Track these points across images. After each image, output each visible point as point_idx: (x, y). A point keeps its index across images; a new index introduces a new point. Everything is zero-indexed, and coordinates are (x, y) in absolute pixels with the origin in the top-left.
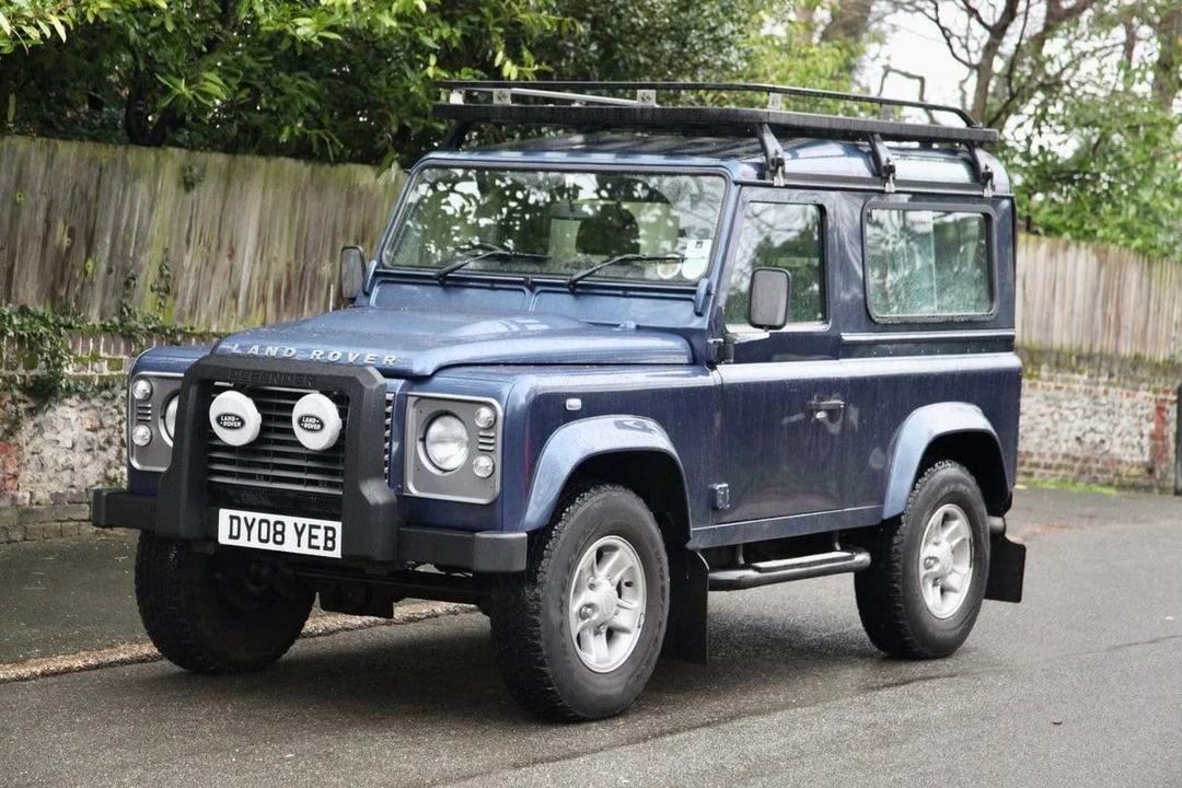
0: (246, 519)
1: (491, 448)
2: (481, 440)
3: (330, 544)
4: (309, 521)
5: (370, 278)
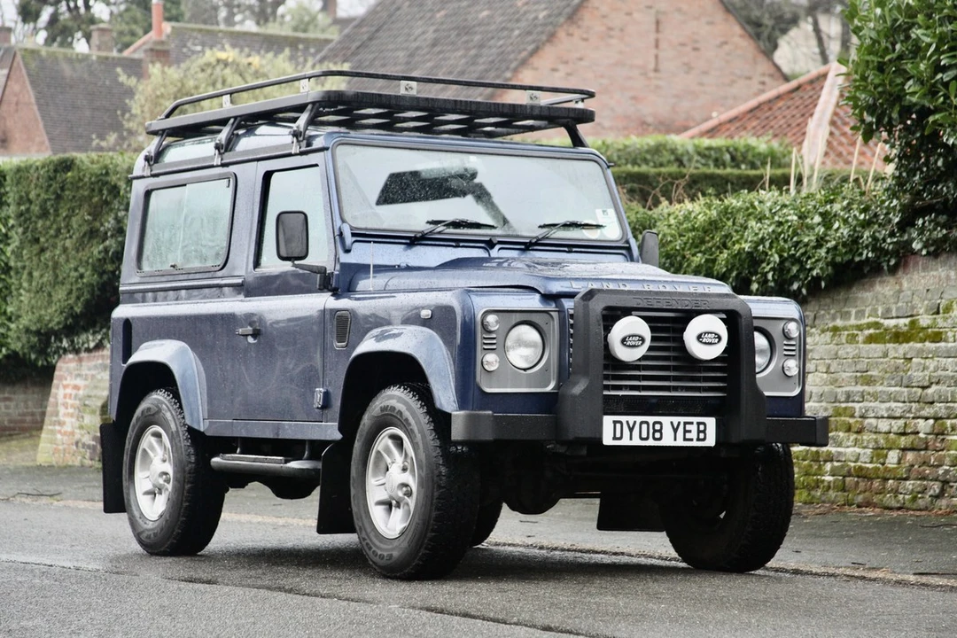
0: (627, 422)
1: (793, 353)
2: (785, 348)
3: (702, 436)
4: (683, 419)
5: (349, 239)
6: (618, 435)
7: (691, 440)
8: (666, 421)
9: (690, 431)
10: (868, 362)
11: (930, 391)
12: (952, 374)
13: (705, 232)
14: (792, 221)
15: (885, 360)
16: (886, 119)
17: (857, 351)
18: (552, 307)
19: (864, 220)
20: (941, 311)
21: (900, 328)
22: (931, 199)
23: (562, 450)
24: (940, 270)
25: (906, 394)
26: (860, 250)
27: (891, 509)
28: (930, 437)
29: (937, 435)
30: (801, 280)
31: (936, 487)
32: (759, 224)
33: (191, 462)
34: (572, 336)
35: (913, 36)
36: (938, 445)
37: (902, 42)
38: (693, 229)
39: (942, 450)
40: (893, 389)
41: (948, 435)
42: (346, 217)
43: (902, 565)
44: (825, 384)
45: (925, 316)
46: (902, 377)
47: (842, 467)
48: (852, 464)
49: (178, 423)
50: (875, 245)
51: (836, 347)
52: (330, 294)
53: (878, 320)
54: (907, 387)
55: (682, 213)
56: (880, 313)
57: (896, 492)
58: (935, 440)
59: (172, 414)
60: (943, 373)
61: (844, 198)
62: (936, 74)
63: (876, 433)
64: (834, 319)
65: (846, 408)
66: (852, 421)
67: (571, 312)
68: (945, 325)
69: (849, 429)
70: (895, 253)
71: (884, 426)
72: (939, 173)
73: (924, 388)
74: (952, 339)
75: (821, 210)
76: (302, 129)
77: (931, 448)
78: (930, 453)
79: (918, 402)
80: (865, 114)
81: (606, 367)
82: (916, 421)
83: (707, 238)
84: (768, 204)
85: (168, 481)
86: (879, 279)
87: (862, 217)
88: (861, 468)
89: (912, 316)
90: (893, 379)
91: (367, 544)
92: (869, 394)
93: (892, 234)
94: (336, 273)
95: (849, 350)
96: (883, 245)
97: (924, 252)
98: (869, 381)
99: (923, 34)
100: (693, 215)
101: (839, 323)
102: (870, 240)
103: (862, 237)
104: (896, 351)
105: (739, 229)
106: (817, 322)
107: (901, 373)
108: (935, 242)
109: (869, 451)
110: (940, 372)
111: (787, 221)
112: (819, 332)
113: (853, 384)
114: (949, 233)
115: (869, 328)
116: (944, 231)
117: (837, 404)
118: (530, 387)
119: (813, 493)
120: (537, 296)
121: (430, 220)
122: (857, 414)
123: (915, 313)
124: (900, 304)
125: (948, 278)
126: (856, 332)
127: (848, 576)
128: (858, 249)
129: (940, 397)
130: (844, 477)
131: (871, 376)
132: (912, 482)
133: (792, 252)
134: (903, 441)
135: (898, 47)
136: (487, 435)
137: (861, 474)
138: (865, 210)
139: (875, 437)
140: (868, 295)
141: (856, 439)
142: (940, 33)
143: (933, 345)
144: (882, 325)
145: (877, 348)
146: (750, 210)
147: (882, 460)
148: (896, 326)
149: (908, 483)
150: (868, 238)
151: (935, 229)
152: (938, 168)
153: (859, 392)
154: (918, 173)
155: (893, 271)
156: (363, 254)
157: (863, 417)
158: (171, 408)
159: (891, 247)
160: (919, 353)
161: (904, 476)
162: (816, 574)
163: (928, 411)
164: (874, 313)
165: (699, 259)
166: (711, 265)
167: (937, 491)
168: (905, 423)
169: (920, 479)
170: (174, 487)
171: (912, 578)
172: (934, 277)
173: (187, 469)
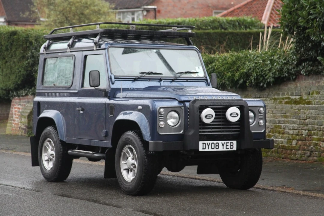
0: (207, 143)
1: (262, 118)
2: (259, 116)
3: (232, 147)
4: (226, 142)
5: (113, 79)
6: (204, 148)
7: (228, 148)
8: (220, 142)
9: (228, 146)
10: (286, 111)
11: (306, 121)
12: (314, 116)
13: (231, 65)
14: (260, 62)
15: (291, 110)
16: (292, 30)
17: (282, 107)
18: (182, 105)
19: (285, 63)
20: (310, 94)
21: (297, 99)
22: (307, 56)
23: (185, 153)
24: (310, 80)
25: (298, 121)
26: (283, 73)
27: (293, 160)
28: (307, 136)
29: (309, 136)
30: (263, 82)
31: (308, 153)
32: (249, 63)
33: (61, 151)
34: (189, 115)
35: (301, 2)
36: (309, 139)
37: (297, 4)
38: (227, 64)
39: (311, 141)
40: (294, 120)
41: (312, 136)
42: (113, 72)
43: (298, 186)
44: (272, 117)
45: (305, 96)
46: (297, 116)
47: (277, 145)
48: (281, 144)
49: (56, 138)
50: (289, 71)
51: (275, 105)
52: (107, 98)
53: (289, 96)
54: (299, 119)
55: (223, 57)
56: (290, 94)
57: (295, 154)
58: (308, 138)
59: (54, 135)
60: (311, 115)
61: (278, 54)
62: (309, 16)
63: (288, 134)
64: (274, 95)
65: (278, 126)
66: (280, 130)
67: (188, 107)
68: (312, 99)
69: (279, 133)
70: (295, 74)
71: (291, 132)
72: (309, 48)
73: (304, 120)
74: (314, 104)
75: (270, 59)
76: (97, 42)
77: (307, 140)
78: (306, 141)
79: (303, 124)
80: (285, 28)
81: (200, 125)
82: (302, 131)
83: (232, 67)
84: (252, 56)
85: (53, 157)
86: (289, 83)
87: (284, 62)
88: (283, 146)
89: (300, 95)
90: (294, 116)
91: (121, 183)
92: (286, 121)
93: (294, 68)
94: (109, 91)
95: (279, 106)
96: (291, 72)
97: (305, 74)
98: (286, 117)
99: (305, 2)
100: (227, 58)
101: (276, 97)
102: (287, 70)
103: (284, 69)
104: (295, 107)
105: (242, 64)
106: (269, 96)
107: (297, 115)
108: (308, 71)
109: (286, 140)
110: (310, 115)
111: (259, 62)
112: (270, 99)
113: (281, 118)
114: (313, 68)
115: (286, 99)
116: (311, 68)
117: (276, 124)
118: (175, 132)
119: (267, 153)
120: (177, 102)
121: (140, 72)
122: (282, 128)
123: (301, 94)
124: (297, 91)
125: (313, 83)
126: (282, 100)
127: (280, 191)
128: (282, 73)
129: (310, 123)
130: (278, 148)
131: (287, 115)
132: (300, 151)
133: (261, 73)
134: (298, 137)
135: (296, 6)
136: (161, 149)
137: (284, 148)
138: (285, 59)
139: (288, 135)
140: (286, 88)
141: (282, 136)
142: (310, 3)
143: (308, 106)
144: (291, 98)
145: (289, 106)
146: (247, 58)
147: (290, 144)
148: (295, 99)
149: (299, 151)
150: (286, 69)
151: (308, 67)
152: (310, 47)
153: (283, 120)
154: (303, 48)
155: (294, 80)
156: (118, 85)
157: (284, 129)
158: (54, 133)
159: (293, 72)
160: (303, 108)
161: (298, 149)
162: (270, 190)
163: (306, 128)
164: (288, 94)
165: (229, 74)
166: (233, 76)
167: (309, 154)
168: (298, 132)
169: (303, 150)
170: (55, 159)
171: (301, 193)
172: (308, 83)
173: (60, 154)
